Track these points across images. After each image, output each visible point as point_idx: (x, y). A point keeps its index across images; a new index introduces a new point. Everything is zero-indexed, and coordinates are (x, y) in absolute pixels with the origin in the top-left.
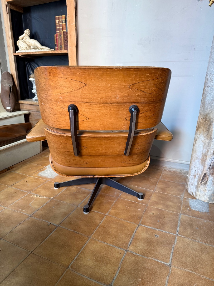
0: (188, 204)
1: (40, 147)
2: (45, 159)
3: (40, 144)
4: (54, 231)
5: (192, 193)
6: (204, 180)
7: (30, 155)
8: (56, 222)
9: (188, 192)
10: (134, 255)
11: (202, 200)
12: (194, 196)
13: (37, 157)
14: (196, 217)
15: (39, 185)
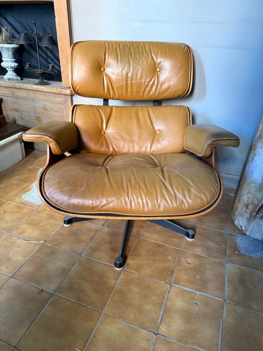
0: (236, 244)
1: (21, 152)
2: (30, 170)
4: (48, 303)
5: (240, 226)
6: (260, 213)
8: (50, 287)
9: (234, 223)
10: (168, 342)
11: (254, 237)
12: (243, 230)
13: (19, 168)
14: (248, 267)
15: (24, 217)
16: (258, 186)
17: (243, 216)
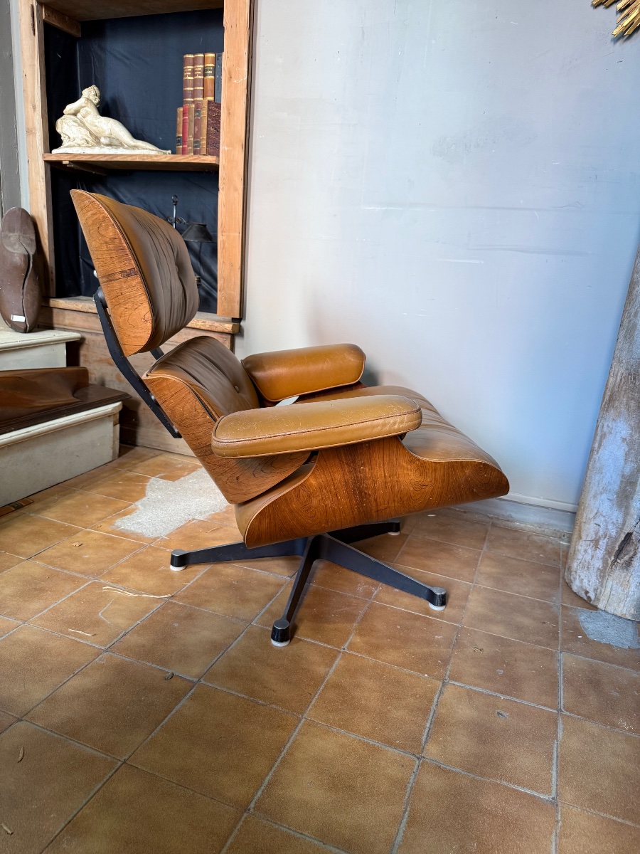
0: (577, 622)
1: (112, 443)
2: (130, 479)
3: (112, 435)
4: (188, 696)
5: (583, 592)
6: (622, 555)
7: (81, 466)
8: (191, 672)
9: (571, 589)
10: (445, 771)
11: (616, 613)
12: (591, 600)
13: (105, 475)
14: (605, 662)
15: (123, 556)
16: (615, 496)
17: (588, 568)
